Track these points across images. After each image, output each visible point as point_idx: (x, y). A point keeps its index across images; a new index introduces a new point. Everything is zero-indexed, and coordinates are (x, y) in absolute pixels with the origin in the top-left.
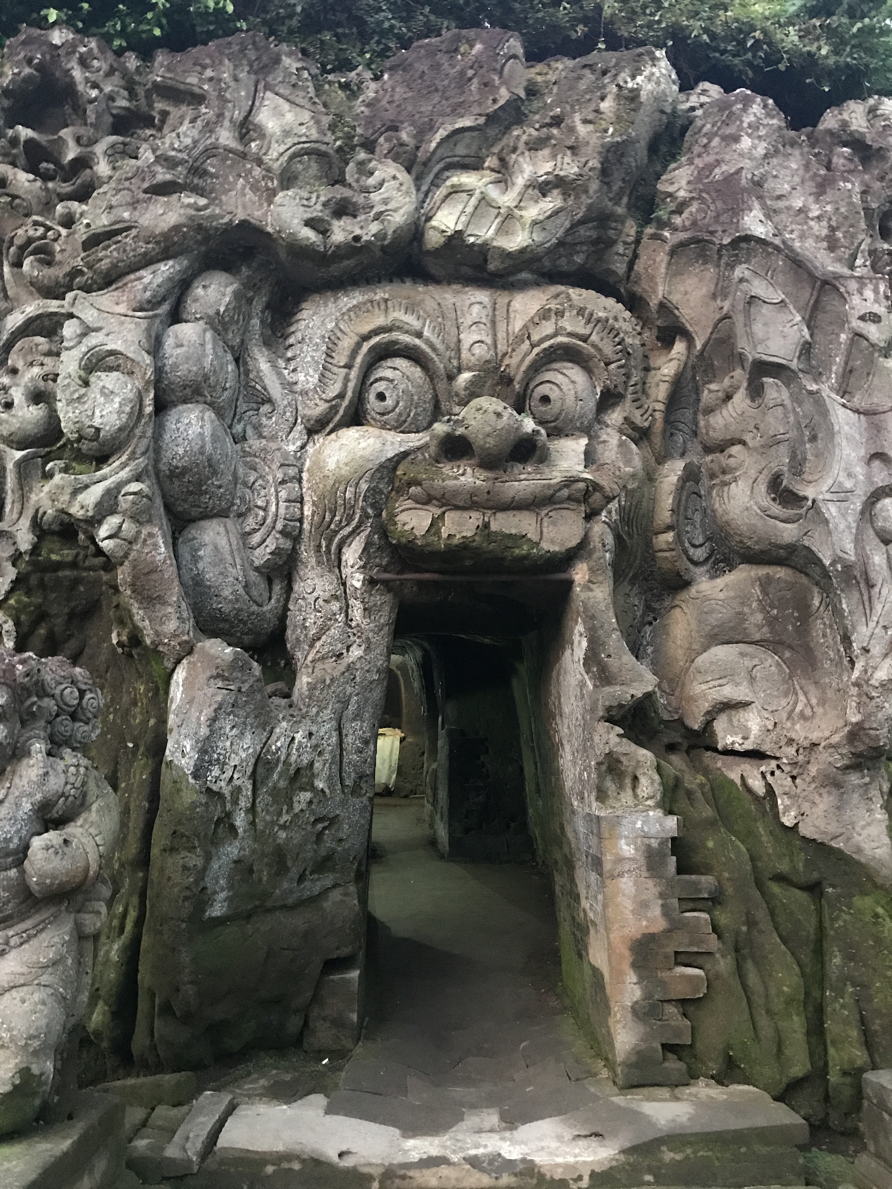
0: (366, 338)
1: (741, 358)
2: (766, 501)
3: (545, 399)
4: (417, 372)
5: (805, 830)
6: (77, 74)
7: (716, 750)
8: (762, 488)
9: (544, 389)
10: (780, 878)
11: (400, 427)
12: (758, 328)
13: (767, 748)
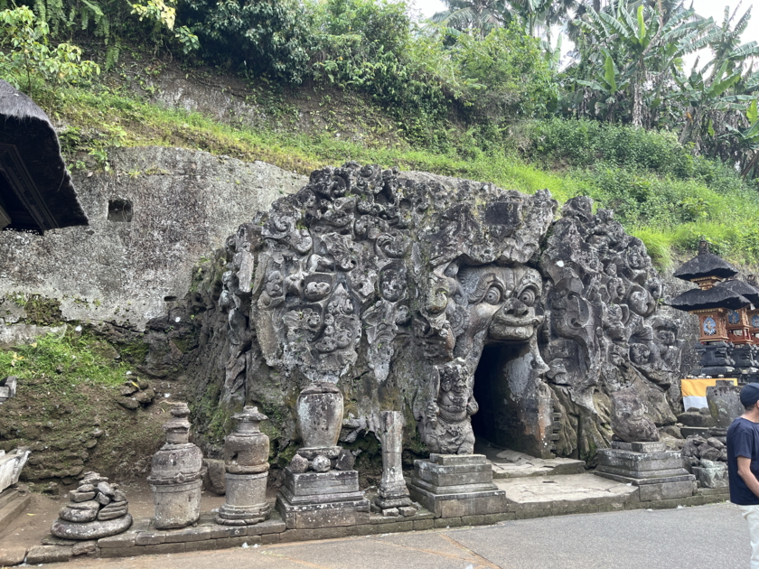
0: (488, 283)
1: (567, 290)
2: (570, 324)
3: (525, 298)
4: (498, 291)
5: (577, 402)
6: (392, 188)
7: (556, 384)
8: (570, 321)
9: (526, 296)
10: (571, 414)
11: (493, 304)
12: (572, 284)
13: (569, 383)
